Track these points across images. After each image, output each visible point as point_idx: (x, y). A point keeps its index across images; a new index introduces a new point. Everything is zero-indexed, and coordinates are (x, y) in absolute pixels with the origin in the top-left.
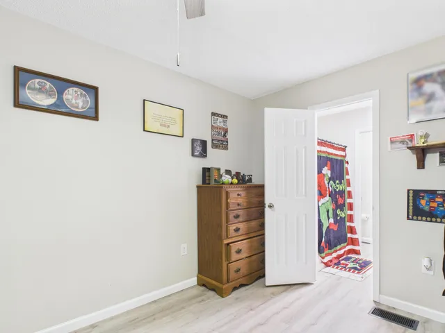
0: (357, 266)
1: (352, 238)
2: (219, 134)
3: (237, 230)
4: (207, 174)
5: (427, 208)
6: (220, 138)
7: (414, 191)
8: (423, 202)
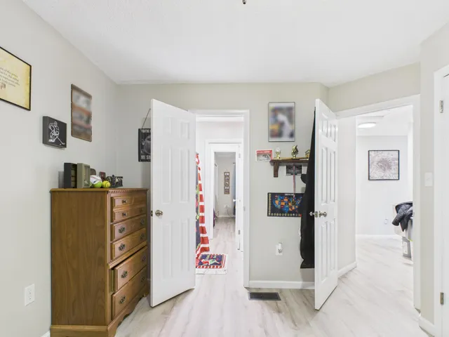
0: (215, 261)
1: (202, 238)
2: (81, 117)
3: (121, 248)
4: (73, 173)
5: (279, 207)
6: (83, 123)
7: (272, 194)
8: (277, 202)
